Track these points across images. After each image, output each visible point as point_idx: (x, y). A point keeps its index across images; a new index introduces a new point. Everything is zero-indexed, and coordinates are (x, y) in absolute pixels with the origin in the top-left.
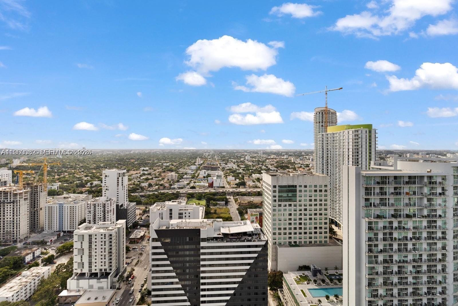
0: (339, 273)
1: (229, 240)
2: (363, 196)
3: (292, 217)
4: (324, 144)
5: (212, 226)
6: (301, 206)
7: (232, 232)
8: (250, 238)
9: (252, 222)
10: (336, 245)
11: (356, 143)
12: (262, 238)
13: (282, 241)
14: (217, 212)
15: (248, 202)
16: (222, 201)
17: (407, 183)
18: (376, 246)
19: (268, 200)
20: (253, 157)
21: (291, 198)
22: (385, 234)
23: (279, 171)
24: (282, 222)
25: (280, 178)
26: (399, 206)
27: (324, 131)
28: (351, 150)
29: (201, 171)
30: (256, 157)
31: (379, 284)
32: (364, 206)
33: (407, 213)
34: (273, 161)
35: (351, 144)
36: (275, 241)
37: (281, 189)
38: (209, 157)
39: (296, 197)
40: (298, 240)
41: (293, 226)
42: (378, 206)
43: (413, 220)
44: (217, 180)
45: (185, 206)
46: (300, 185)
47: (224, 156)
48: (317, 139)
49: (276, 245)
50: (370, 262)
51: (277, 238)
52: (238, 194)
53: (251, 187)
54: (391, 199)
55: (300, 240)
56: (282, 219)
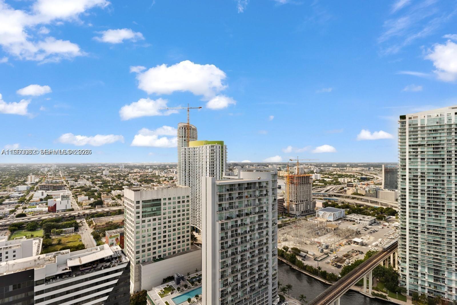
0: (199, 274)
1: (80, 273)
2: (217, 202)
3: (157, 231)
4: (187, 157)
5: (53, 261)
6: (166, 219)
7: (83, 262)
8: (108, 264)
9: (112, 245)
10: (197, 249)
11: (212, 157)
12: (124, 260)
13: (146, 258)
14: (62, 242)
15: (106, 223)
16: (69, 227)
17: (247, 188)
18: (227, 243)
19: (130, 217)
20: (112, 172)
21: (155, 212)
22: (232, 232)
23: (142, 185)
24: (146, 238)
25: (144, 192)
26: (241, 207)
27: (186, 145)
28: (208, 163)
29: (36, 193)
30: (116, 171)
31: (229, 274)
32: (218, 211)
33: (247, 212)
34: (137, 175)
35: (208, 157)
36: (138, 260)
37: (145, 204)
38: (50, 173)
39: (161, 210)
40: (162, 254)
41: (157, 241)
42: (228, 209)
43: (250, 217)
44: (62, 201)
45: (7, 243)
46: (164, 198)
47: (73, 172)
48: (180, 153)
49: (140, 264)
50: (222, 258)
51: (141, 257)
52: (93, 215)
53: (110, 205)
54: (236, 202)
55: (165, 253)
56: (146, 236)
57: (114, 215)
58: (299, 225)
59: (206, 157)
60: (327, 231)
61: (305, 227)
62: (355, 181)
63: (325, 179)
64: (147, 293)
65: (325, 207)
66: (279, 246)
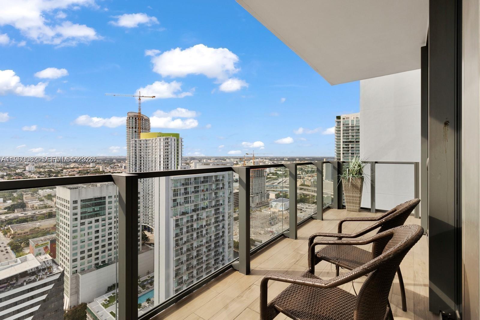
0: (151, 276)
2: (171, 197)
3: (100, 234)
4: (137, 150)
6: (111, 219)
8: (33, 278)
9: (38, 255)
10: (148, 250)
11: (167, 150)
12: (55, 270)
13: (86, 266)
15: (31, 230)
17: (203, 182)
18: (181, 239)
19: (65, 221)
20: (40, 168)
21: (98, 212)
22: (188, 227)
24: (86, 243)
25: (84, 190)
26: (197, 202)
27: (137, 137)
28: (162, 156)
30: (45, 166)
31: (184, 271)
32: (172, 207)
33: (203, 206)
34: (74, 171)
35: (162, 150)
36: (75, 269)
37: (84, 203)
39: (105, 210)
40: (106, 259)
41: (100, 245)
42: (183, 204)
43: (206, 211)
46: (110, 195)
48: (130, 145)
49: (78, 273)
50: (177, 256)
51: (79, 265)
52: (10, 222)
53: (36, 208)
54: (192, 196)
55: (110, 257)
56: (86, 240)
57: (43, 219)
58: (254, 216)
59: (160, 150)
60: (279, 221)
61: (260, 218)
62: (302, 174)
63: (278, 172)
64: (87, 306)
65: (278, 198)
66: (235, 238)
